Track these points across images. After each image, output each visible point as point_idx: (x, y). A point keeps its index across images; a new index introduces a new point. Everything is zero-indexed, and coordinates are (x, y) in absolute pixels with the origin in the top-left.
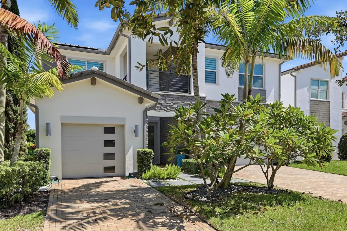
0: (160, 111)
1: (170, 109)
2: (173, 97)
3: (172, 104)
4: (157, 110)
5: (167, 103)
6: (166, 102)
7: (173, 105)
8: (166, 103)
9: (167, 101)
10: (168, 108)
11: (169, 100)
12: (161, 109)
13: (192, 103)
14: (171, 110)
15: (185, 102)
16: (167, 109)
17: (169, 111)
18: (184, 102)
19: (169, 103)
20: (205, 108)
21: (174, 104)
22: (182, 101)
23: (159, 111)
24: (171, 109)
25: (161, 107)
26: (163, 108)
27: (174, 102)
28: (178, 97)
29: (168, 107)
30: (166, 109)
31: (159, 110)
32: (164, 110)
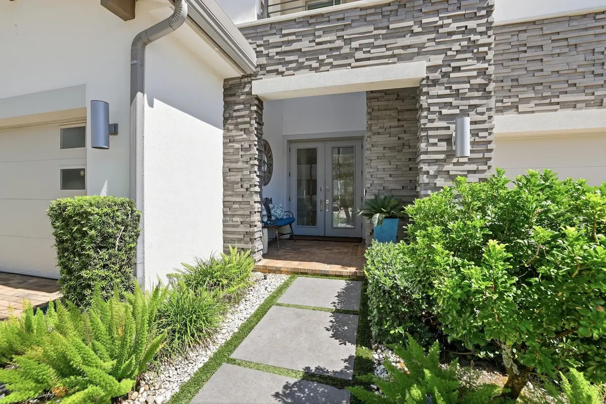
0: (295, 73)
1: (331, 60)
2: (343, 19)
3: (339, 43)
4: (286, 73)
5: (321, 43)
6: (317, 40)
7: (343, 44)
8: (318, 44)
9: (320, 36)
10: (323, 60)
11: (326, 31)
12: (301, 67)
13: (424, 21)
14: (335, 63)
15: (391, 26)
16: (321, 63)
17: (328, 67)
18: (388, 27)
19: (326, 42)
20: (490, 33)
21: (348, 41)
22: (380, 25)
23: (294, 75)
24: (334, 60)
25: (301, 60)
26: (307, 63)
27: (347, 34)
28: (364, 13)
29: (321, 57)
30: (317, 65)
31: (292, 72)
32: (310, 68)
